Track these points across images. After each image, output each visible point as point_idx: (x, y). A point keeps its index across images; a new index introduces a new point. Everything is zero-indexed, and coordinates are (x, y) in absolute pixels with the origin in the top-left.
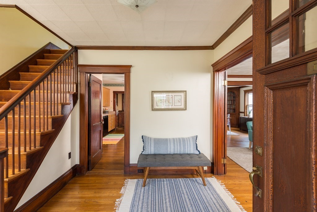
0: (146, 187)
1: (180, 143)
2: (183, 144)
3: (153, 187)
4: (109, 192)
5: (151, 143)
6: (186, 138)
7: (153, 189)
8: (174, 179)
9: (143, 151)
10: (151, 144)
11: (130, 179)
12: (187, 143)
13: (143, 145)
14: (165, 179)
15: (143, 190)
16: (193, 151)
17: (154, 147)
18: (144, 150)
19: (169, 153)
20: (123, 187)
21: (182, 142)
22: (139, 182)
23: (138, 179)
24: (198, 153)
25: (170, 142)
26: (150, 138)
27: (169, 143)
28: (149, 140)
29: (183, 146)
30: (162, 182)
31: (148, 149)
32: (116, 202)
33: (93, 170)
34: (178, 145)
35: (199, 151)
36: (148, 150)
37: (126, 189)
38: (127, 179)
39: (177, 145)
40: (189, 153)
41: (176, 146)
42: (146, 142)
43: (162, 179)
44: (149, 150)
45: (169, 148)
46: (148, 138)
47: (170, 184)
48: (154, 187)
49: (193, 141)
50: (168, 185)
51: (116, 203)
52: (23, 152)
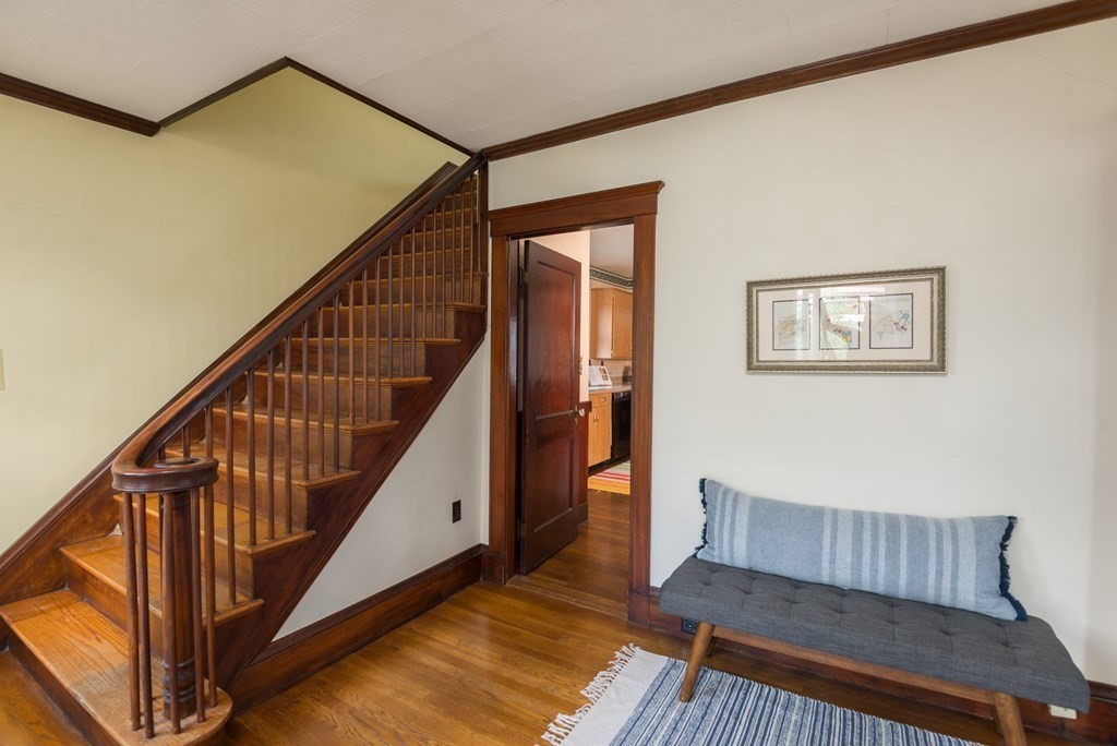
0: (692, 705)
1: (893, 539)
2: (910, 549)
3: (726, 715)
4: (547, 674)
5: (737, 518)
6: (937, 522)
7: (722, 724)
8: (849, 715)
9: (702, 547)
10: (733, 521)
11: (643, 648)
12: (939, 549)
13: (703, 519)
14: (798, 699)
15: (673, 715)
16: (972, 598)
17: (751, 539)
18: (706, 542)
19: (825, 579)
20: (601, 673)
21: (904, 541)
22: (673, 672)
23: (673, 660)
24: (1010, 614)
25: (835, 530)
26: (737, 495)
27: (827, 533)
28: (729, 503)
29: (912, 561)
30: (779, 711)
31: (721, 542)
32: (551, 724)
33: (533, 574)
34: (882, 551)
35: (1017, 605)
36: (720, 548)
37: (607, 684)
38: (631, 645)
39: (875, 549)
40: (946, 601)
41: (867, 552)
42: (715, 508)
43: (783, 695)
44: (726, 545)
45: (826, 558)
46: (727, 491)
47: (817, 734)
48: (732, 720)
49: (978, 543)
50: (806, 733)
51: (552, 727)
52: (299, 479)
